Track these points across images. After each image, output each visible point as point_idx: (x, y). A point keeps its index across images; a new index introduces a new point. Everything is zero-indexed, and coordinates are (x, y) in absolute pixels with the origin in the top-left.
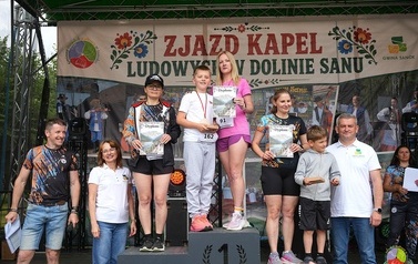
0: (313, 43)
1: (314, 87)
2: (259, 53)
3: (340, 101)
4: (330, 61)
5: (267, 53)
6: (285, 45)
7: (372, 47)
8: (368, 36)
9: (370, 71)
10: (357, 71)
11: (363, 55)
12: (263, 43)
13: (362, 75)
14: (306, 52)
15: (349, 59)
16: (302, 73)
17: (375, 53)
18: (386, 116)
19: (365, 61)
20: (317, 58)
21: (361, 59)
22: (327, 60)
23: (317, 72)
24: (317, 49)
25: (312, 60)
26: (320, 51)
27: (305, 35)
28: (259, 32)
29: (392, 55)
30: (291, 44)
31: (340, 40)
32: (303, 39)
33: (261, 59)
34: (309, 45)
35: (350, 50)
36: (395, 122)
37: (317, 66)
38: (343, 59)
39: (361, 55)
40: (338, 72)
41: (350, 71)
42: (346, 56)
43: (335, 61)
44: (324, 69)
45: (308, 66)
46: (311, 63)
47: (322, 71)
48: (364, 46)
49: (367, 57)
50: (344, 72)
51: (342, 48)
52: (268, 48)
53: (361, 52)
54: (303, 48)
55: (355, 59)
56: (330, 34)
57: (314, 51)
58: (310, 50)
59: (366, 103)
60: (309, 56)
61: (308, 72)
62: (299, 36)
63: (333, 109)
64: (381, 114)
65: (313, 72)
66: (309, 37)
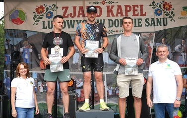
0: (141, 10)
1: (142, 34)
2: (113, 15)
3: (156, 41)
4: (150, 20)
5: (117, 16)
6: (127, 11)
7: (172, 12)
8: (170, 6)
9: (171, 25)
10: (164, 25)
11: (167, 17)
12: (115, 10)
13: (167, 27)
14: (137, 15)
15: (160, 18)
16: (135, 26)
17: (174, 15)
18: (180, 49)
19: (169, 20)
20: (144, 18)
21: (167, 18)
22: (148, 19)
23: (144, 26)
24: (144, 13)
25: (141, 19)
26: (145, 15)
27: (137, 6)
28: (113, 4)
29: (183, 16)
30: (130, 11)
31: (156, 9)
32: (136, 8)
33: (114, 19)
34: (139, 11)
35: (161, 14)
36: (184, 52)
37: (143, 23)
38: (157, 19)
39: (166, 17)
40: (155, 25)
41: (161, 25)
42: (159, 17)
43: (153, 20)
44: (147, 24)
45: (139, 23)
46: (140, 21)
47: (146, 25)
48: (168, 12)
49: (170, 17)
50: (158, 25)
51: (157, 13)
52: (118, 13)
53: (167, 15)
54: (136, 13)
55: (164, 19)
56: (150, 5)
57: (142, 14)
58: (140, 14)
59: (169, 42)
60: (139, 17)
61: (139, 26)
62: (134, 6)
63: (152, 45)
64: (177, 48)
65: (141, 26)
66: (139, 7)
